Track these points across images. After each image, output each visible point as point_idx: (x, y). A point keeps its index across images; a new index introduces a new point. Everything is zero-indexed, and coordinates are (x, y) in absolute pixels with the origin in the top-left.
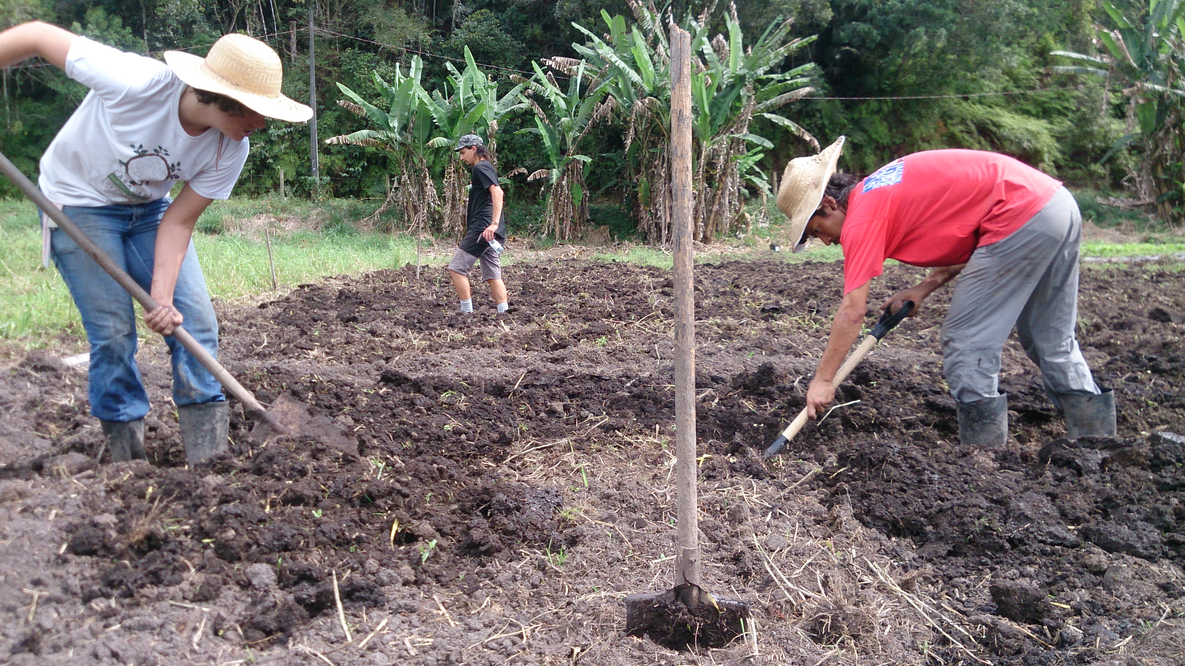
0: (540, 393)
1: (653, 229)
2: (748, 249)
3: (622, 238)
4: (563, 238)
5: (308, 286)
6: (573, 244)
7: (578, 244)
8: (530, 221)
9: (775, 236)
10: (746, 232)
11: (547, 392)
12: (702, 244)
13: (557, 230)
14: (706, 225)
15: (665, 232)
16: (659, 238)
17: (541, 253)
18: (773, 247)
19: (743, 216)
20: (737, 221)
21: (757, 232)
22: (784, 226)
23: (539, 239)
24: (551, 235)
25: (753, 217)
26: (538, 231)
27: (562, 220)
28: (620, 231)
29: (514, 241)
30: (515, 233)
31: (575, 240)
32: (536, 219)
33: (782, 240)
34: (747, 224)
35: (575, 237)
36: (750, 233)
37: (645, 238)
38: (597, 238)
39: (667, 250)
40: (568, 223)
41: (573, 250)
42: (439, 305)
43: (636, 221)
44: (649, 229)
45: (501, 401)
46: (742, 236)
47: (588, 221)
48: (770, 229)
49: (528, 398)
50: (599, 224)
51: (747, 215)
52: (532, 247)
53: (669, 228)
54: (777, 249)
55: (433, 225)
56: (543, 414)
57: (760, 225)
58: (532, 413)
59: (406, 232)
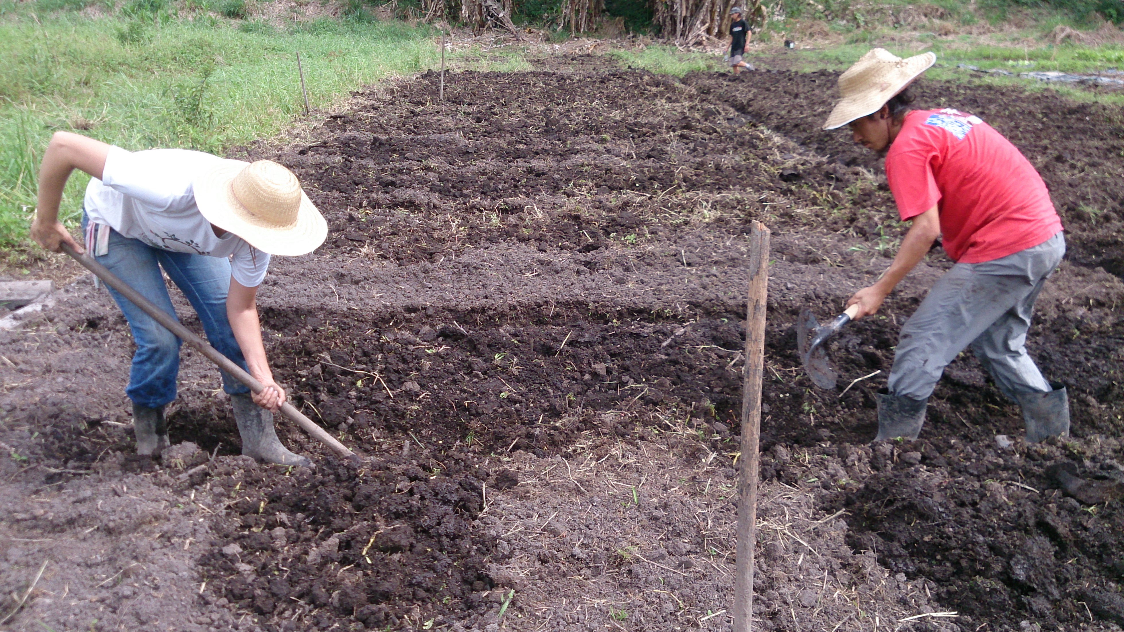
0: (585, 353)
1: (668, 22)
2: (763, 45)
3: (637, 31)
4: (578, 30)
5: (341, 117)
6: (588, 37)
7: (593, 36)
8: (545, 10)
9: (791, 31)
10: (761, 26)
11: (591, 351)
12: (716, 40)
13: (573, 22)
14: (722, 19)
15: (680, 27)
16: (674, 32)
17: (557, 46)
18: (787, 43)
19: (759, 8)
20: (753, 14)
21: (773, 26)
22: (800, 19)
23: (554, 31)
24: (567, 28)
25: (770, 9)
26: (553, 21)
27: (578, 11)
28: (635, 23)
29: (530, 32)
30: (530, 23)
31: (591, 32)
32: (552, 9)
33: (797, 35)
34: (763, 17)
35: (590, 29)
36: (765, 27)
37: (658, 32)
38: (612, 30)
39: (681, 45)
40: (584, 15)
41: (588, 44)
42: (468, 152)
43: (652, 13)
44: (664, 22)
45: (549, 360)
46: (758, 30)
47: (604, 11)
48: (785, 23)
49: (574, 357)
50: (614, 15)
51: (763, 8)
52: (547, 40)
53: (684, 21)
54: (792, 45)
55: (450, 13)
56: (587, 377)
57: (776, 18)
58: (577, 375)
59: (424, 20)
